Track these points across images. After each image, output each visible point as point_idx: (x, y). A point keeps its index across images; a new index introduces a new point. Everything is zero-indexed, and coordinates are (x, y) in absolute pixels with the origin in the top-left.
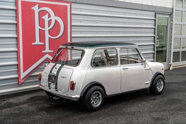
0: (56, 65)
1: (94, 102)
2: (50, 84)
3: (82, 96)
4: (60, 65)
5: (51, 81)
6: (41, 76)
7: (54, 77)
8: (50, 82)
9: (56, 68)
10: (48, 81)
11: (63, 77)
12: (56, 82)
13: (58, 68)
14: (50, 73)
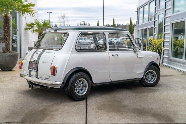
0: (38, 51)
1: (79, 90)
2: (31, 71)
3: (65, 82)
4: (41, 50)
5: (32, 68)
6: (21, 64)
7: (34, 63)
8: (30, 70)
9: (37, 54)
10: (29, 68)
11: (45, 63)
12: (36, 69)
13: (39, 53)
14: (30, 60)
